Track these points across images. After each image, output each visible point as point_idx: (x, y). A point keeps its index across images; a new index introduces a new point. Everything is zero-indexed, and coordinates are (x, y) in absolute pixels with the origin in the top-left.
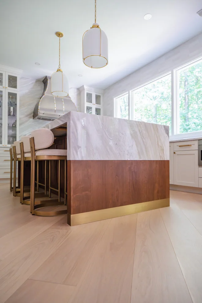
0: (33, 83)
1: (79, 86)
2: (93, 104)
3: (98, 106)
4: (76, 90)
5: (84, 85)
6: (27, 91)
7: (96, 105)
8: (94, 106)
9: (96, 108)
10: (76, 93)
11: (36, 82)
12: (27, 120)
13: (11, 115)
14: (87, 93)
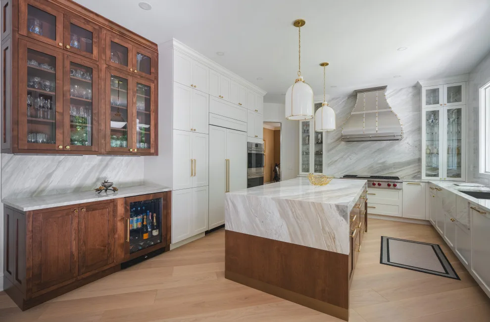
2: (441, 105)
3: (455, 106)
5: (419, 81)
7: (448, 104)
8: (443, 107)
9: (449, 111)
10: (411, 94)
11: (348, 98)
12: (338, 144)
13: (319, 142)
14: (427, 90)
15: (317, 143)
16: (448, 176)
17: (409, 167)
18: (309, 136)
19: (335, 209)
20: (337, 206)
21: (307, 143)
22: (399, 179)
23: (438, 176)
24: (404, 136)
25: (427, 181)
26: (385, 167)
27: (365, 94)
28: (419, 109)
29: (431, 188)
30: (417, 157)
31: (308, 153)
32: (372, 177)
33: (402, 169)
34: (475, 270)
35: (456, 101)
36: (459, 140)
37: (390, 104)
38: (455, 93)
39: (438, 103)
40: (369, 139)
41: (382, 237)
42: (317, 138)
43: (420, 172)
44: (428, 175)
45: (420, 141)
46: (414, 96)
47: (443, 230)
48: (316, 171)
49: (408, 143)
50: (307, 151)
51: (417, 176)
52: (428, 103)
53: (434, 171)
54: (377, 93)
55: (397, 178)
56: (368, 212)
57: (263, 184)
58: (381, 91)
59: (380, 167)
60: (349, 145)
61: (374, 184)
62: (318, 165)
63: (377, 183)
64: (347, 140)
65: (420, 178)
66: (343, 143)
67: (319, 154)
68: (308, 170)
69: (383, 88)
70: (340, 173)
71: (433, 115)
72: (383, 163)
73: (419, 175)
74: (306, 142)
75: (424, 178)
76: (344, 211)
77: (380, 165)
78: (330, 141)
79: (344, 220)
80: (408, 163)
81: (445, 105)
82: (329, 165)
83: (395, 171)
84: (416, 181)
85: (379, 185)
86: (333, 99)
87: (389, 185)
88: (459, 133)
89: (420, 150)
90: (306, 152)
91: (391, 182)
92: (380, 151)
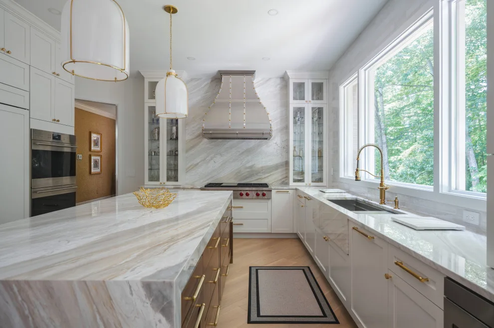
0: (207, 85)
1: (281, 74)
2: (307, 101)
3: (318, 104)
4: (278, 81)
5: (287, 71)
6: (199, 98)
7: (312, 101)
8: (309, 104)
9: (313, 108)
10: (279, 86)
11: (212, 81)
12: (200, 142)
13: (173, 139)
14: (294, 83)
15: (171, 139)
16: (312, 182)
17: (277, 171)
18: (159, 128)
19: (143, 292)
20: (147, 286)
21: (157, 138)
22: (268, 187)
23: (304, 182)
24: (273, 134)
25: (294, 187)
26: (253, 172)
27: (231, 78)
28: (286, 105)
29: (299, 196)
30: (284, 160)
31: (157, 154)
32: (240, 185)
33: (271, 173)
34: (355, 309)
35: (318, 99)
36: (321, 142)
37: (259, 95)
38: (318, 89)
39: (303, 99)
40: (235, 136)
41: (250, 268)
42: (169, 132)
43: (287, 177)
44: (295, 181)
45: (288, 140)
46: (281, 88)
47: (313, 248)
48: (169, 179)
49: (276, 143)
50: (157, 151)
51: (285, 182)
52: (295, 98)
53: (300, 176)
54: (245, 78)
55: (266, 185)
56: (234, 231)
57: (75, 205)
58: (249, 77)
59: (248, 171)
60: (213, 143)
61: (241, 195)
62: (171, 170)
63: (244, 193)
64: (210, 136)
65: (287, 184)
66: (205, 140)
67: (173, 154)
68: (157, 178)
69: (251, 73)
70: (202, 181)
71: (299, 113)
72: (251, 167)
73: (286, 181)
74: (154, 137)
75: (292, 184)
76: (164, 298)
77: (248, 170)
78: (188, 137)
79: (163, 319)
80: (276, 167)
81: (310, 101)
82: (188, 170)
83: (263, 176)
84: (285, 188)
85: (247, 195)
86: (192, 80)
87: (258, 195)
88: (320, 134)
89: (288, 152)
90: (154, 152)
91: (261, 191)
92: (249, 151)
